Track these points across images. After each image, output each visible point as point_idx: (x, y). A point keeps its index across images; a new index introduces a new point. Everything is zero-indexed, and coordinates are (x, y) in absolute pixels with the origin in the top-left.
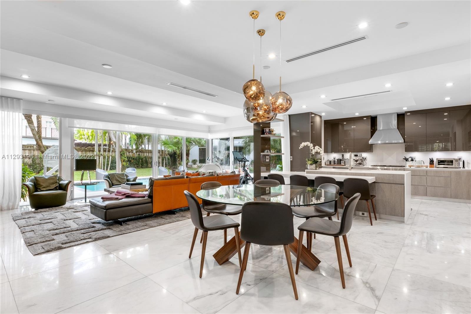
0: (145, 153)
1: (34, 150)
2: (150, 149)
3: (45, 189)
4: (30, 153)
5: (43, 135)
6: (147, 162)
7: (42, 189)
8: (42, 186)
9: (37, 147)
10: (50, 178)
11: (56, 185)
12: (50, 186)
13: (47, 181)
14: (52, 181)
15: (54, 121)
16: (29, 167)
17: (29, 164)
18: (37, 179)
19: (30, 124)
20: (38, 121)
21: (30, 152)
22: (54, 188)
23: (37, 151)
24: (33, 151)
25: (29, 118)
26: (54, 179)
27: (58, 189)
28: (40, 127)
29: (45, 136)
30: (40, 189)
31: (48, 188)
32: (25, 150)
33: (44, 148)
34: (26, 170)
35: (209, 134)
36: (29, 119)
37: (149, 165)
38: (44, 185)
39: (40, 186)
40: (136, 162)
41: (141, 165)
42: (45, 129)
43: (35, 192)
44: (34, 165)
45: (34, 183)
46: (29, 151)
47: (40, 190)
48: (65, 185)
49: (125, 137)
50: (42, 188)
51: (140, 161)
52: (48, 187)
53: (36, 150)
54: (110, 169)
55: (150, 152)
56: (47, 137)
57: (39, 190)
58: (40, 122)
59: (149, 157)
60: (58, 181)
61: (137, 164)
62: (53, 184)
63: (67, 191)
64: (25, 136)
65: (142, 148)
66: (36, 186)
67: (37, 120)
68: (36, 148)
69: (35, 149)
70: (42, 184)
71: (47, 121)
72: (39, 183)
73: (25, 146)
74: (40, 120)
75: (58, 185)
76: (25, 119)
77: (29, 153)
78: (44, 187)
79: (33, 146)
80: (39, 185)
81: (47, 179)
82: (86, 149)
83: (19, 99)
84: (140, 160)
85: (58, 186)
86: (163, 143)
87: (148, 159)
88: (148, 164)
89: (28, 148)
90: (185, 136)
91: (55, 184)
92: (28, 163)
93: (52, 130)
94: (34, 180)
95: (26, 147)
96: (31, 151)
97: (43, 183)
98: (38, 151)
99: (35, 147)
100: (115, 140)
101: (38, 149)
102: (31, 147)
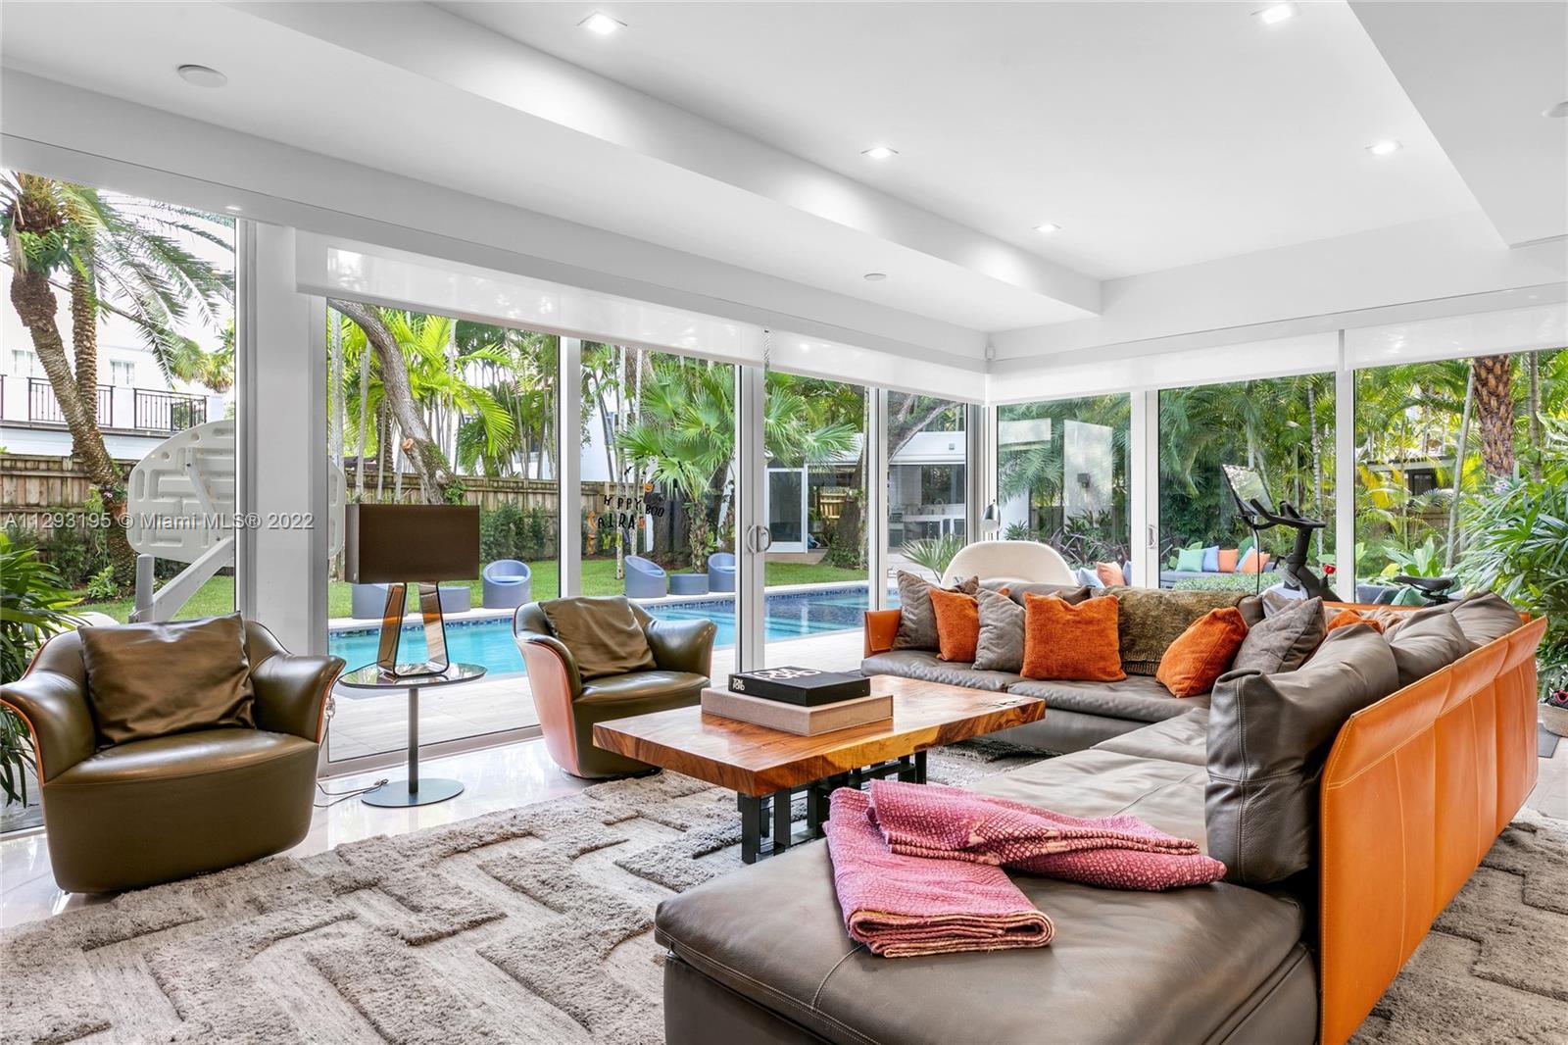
0: (531, 497)
1: (63, 479)
2: (546, 476)
3: (157, 726)
4: (45, 495)
5: (102, 419)
6: (537, 534)
7: (141, 728)
8: (139, 698)
9: (76, 467)
10: (195, 641)
11: (235, 689)
12: (195, 705)
13: (171, 663)
14: (205, 662)
15: (153, 341)
16: (44, 555)
17: (43, 544)
18: (105, 647)
19: (47, 352)
20: (81, 352)
21: (44, 489)
22: (225, 716)
23: (76, 482)
24: (59, 482)
25: (40, 319)
26: (215, 645)
27: (248, 716)
28: (89, 379)
29: (108, 422)
30: (122, 726)
31: (182, 714)
32: (26, 477)
33: (111, 466)
34: (26, 578)
35: (987, 376)
36: (41, 324)
37: (549, 550)
38: (154, 693)
39: (124, 706)
40: (497, 535)
41: (516, 546)
42: (108, 394)
43: (86, 759)
44: (65, 546)
45: (84, 680)
46: (42, 484)
47: (125, 736)
48: (298, 688)
50: (140, 718)
51: (510, 528)
52: (180, 704)
53: (73, 478)
55: (552, 489)
56: (114, 427)
57: (117, 735)
58: (90, 354)
59: (545, 511)
60: (246, 662)
62: (214, 680)
63: (317, 742)
64: (27, 420)
65: (513, 473)
66: (98, 705)
67: (76, 347)
68: (72, 471)
69: (68, 475)
70: (137, 686)
71: (116, 358)
72: (115, 678)
73: (26, 461)
74: (89, 345)
75: (249, 691)
76: (25, 324)
77: (41, 493)
78: (154, 713)
79: (61, 462)
80: (116, 695)
81: (168, 647)
84: (512, 525)
85: (246, 698)
86: (628, 446)
87: (543, 523)
88: (542, 545)
89: (37, 469)
90: (886, 386)
91: (227, 687)
92: (37, 538)
93: (138, 396)
94: (81, 653)
95: (29, 465)
96: (51, 481)
97: (145, 677)
98: (81, 485)
99: (68, 465)
100: (420, 435)
101: (81, 475)
102: (51, 465)
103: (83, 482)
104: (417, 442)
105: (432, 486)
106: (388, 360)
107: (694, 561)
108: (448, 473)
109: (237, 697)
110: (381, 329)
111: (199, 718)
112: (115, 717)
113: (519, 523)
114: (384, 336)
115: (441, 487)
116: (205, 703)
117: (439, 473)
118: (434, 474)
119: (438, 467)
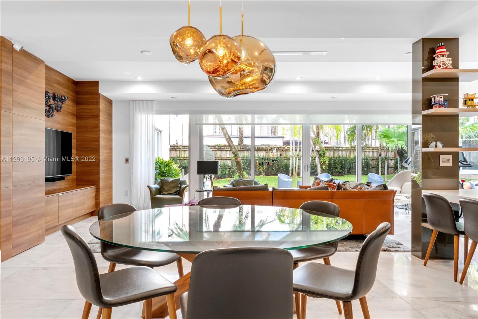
3: (166, 193)
8: (165, 189)
10: (173, 182)
11: (176, 189)
12: (171, 191)
13: (169, 184)
14: (174, 185)
18: (163, 182)
22: (174, 193)
26: (176, 182)
27: (178, 193)
31: (169, 192)
38: (167, 189)
43: (156, 195)
45: (160, 186)
48: (183, 190)
50: (164, 192)
57: (162, 194)
60: (179, 185)
62: (174, 187)
63: (183, 197)
66: (160, 189)
70: (165, 187)
72: (163, 186)
75: (179, 189)
78: (166, 191)
80: (163, 188)
81: (169, 182)
83: (152, 101)
85: (178, 191)
94: (160, 182)
105: (315, 151)
109: (176, 190)
111: (171, 193)
112: (162, 191)
116: (172, 191)
117: (317, 147)
119: (317, 145)
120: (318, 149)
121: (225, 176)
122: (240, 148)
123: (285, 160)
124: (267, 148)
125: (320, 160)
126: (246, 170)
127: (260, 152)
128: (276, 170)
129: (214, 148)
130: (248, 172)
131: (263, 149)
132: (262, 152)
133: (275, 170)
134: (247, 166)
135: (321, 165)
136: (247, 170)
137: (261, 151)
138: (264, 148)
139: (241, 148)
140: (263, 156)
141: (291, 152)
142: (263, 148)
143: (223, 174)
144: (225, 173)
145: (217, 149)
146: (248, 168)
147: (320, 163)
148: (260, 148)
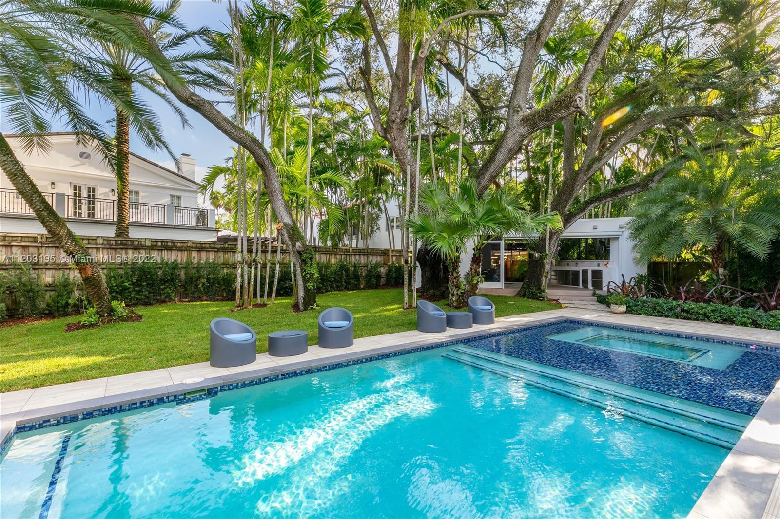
0: (353, 256)
6: (357, 276)
9: (105, 242)
23: (105, 251)
24: (95, 250)
40: (336, 277)
41: (346, 282)
49: (312, 223)
51: (342, 273)
53: (103, 248)
54: (279, 294)
59: (360, 263)
61: (338, 282)
65: (345, 245)
68: (103, 244)
69: (100, 246)
79: (96, 239)
82: (226, 246)
87: (359, 269)
88: (359, 280)
100: (287, 220)
101: (108, 246)
102: (90, 241)
103: (110, 250)
104: (285, 225)
105: (294, 252)
106: (268, 174)
107: (451, 297)
108: (304, 245)
110: (262, 154)
113: (347, 270)
114: (265, 159)
115: (299, 253)
117: (298, 244)
118: (295, 244)
119: (298, 240)
120: (300, 250)
121: (64, 310)
122: (116, 244)
123: (223, 268)
124: (185, 245)
125: (303, 270)
126: (130, 292)
127: (169, 252)
128: (204, 290)
129: (30, 239)
130: (137, 296)
131: (176, 247)
132: (173, 252)
133: (202, 289)
134: (133, 284)
135: (305, 281)
136: (133, 293)
137: (171, 250)
138: (179, 245)
139: (119, 242)
140: (175, 261)
141: (240, 254)
142: (176, 244)
143: (58, 307)
144: (64, 302)
145: (41, 243)
146: (137, 289)
147: (304, 277)
148: (169, 244)
